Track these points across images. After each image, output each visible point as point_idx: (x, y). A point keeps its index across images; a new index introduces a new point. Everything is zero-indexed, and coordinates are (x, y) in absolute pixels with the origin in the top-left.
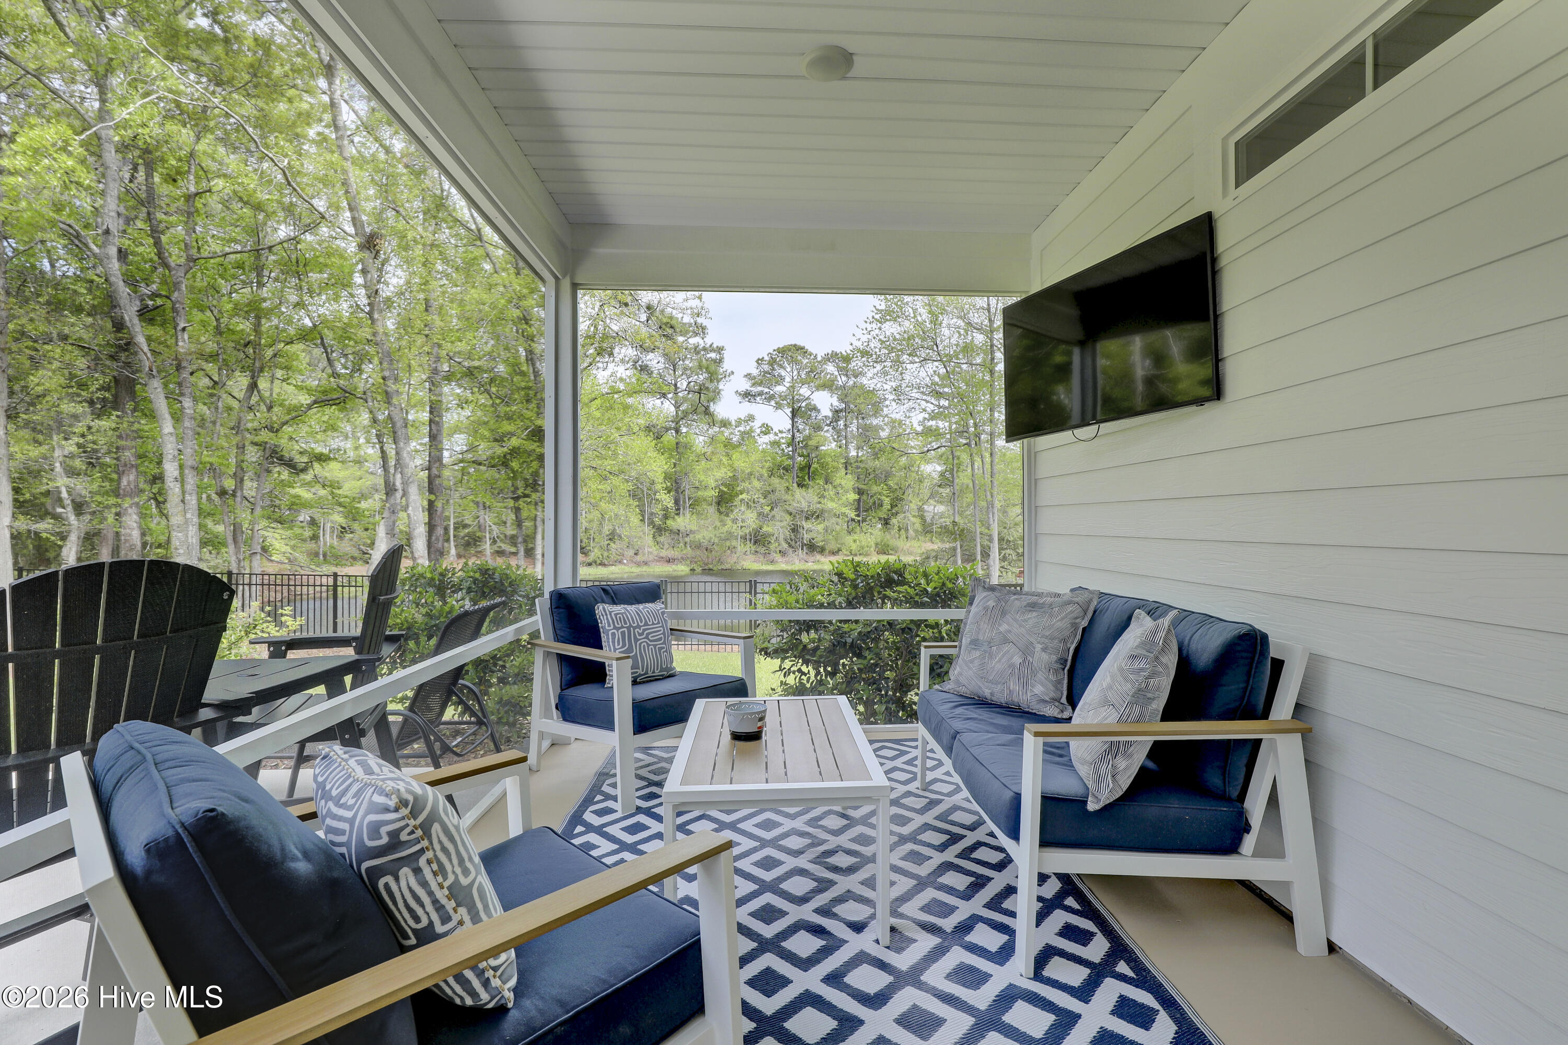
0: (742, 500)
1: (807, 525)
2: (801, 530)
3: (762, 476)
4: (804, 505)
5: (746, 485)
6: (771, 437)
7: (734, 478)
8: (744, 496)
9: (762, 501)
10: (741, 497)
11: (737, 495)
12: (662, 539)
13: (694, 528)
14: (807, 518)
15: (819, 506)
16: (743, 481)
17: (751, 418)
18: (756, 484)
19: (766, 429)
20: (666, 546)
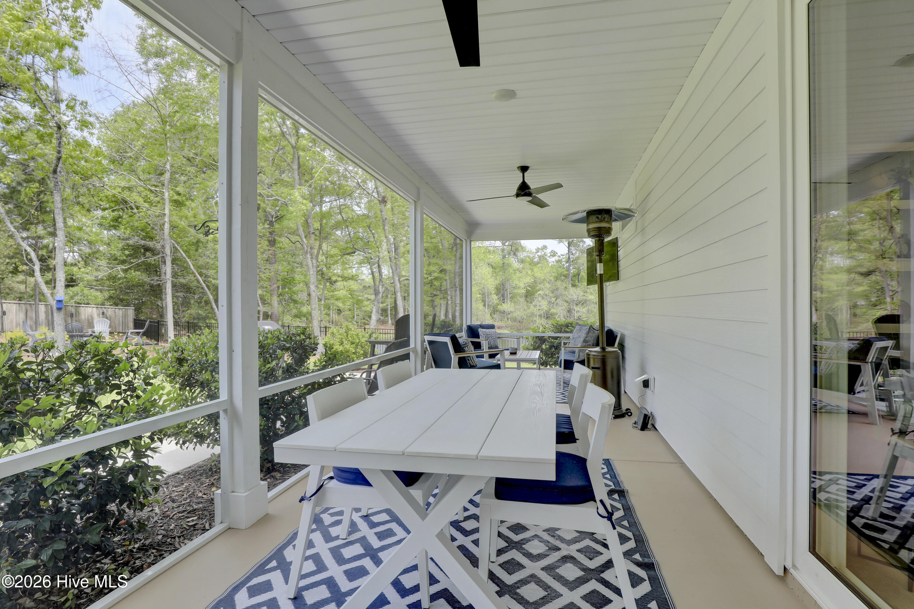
0: (540, 294)
1: (577, 308)
2: (573, 311)
3: (551, 280)
4: (575, 297)
5: (542, 286)
6: (557, 258)
7: (535, 282)
8: (540, 292)
9: (551, 295)
10: (539, 293)
11: (537, 291)
12: (495, 316)
13: (512, 310)
14: (577, 305)
15: (583, 297)
16: (540, 284)
17: (545, 247)
18: (547, 285)
19: (554, 254)
20: (497, 320)
